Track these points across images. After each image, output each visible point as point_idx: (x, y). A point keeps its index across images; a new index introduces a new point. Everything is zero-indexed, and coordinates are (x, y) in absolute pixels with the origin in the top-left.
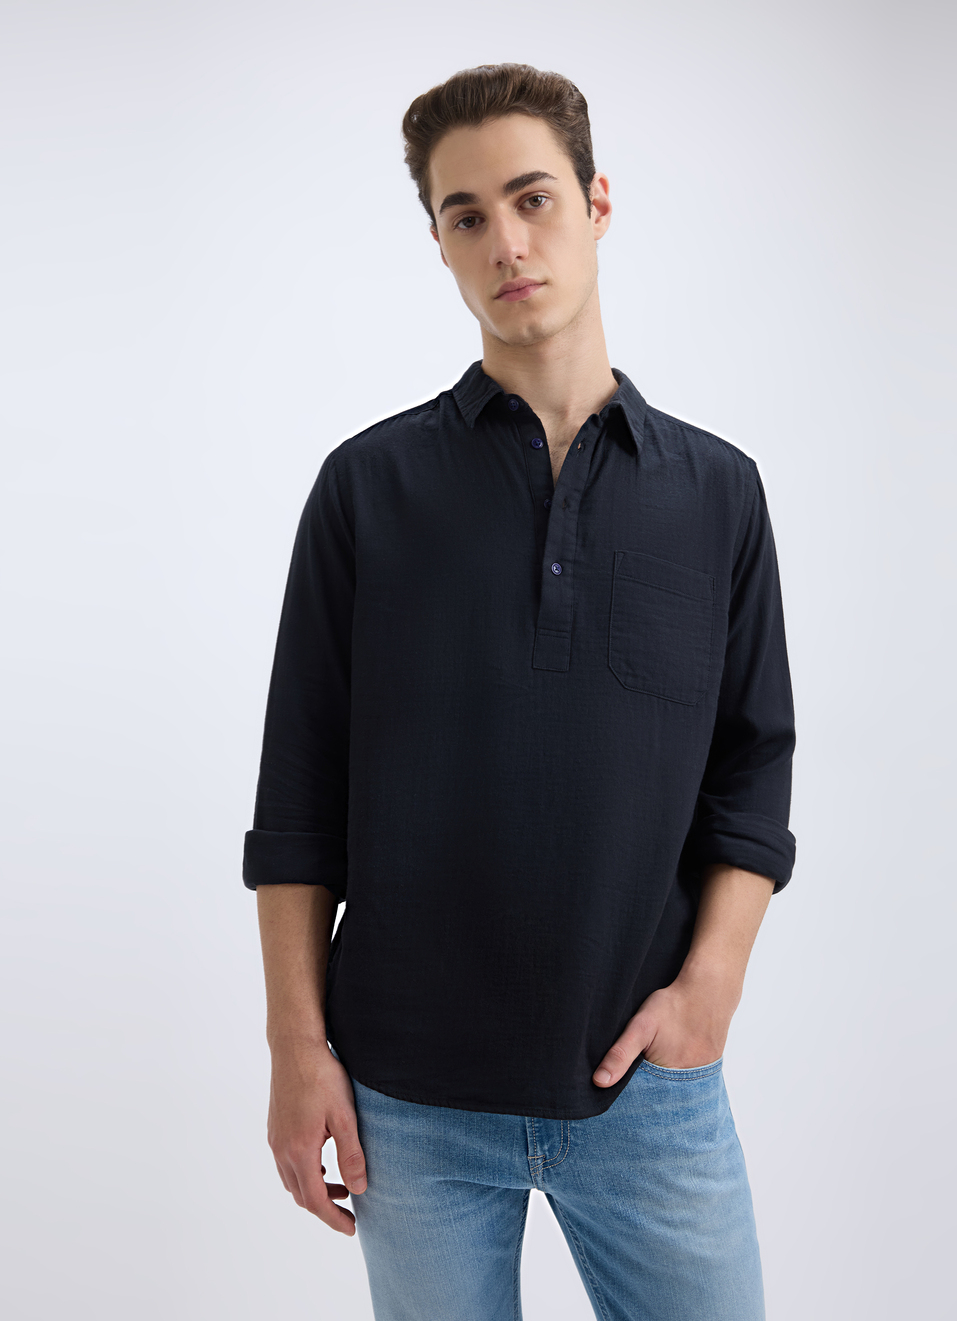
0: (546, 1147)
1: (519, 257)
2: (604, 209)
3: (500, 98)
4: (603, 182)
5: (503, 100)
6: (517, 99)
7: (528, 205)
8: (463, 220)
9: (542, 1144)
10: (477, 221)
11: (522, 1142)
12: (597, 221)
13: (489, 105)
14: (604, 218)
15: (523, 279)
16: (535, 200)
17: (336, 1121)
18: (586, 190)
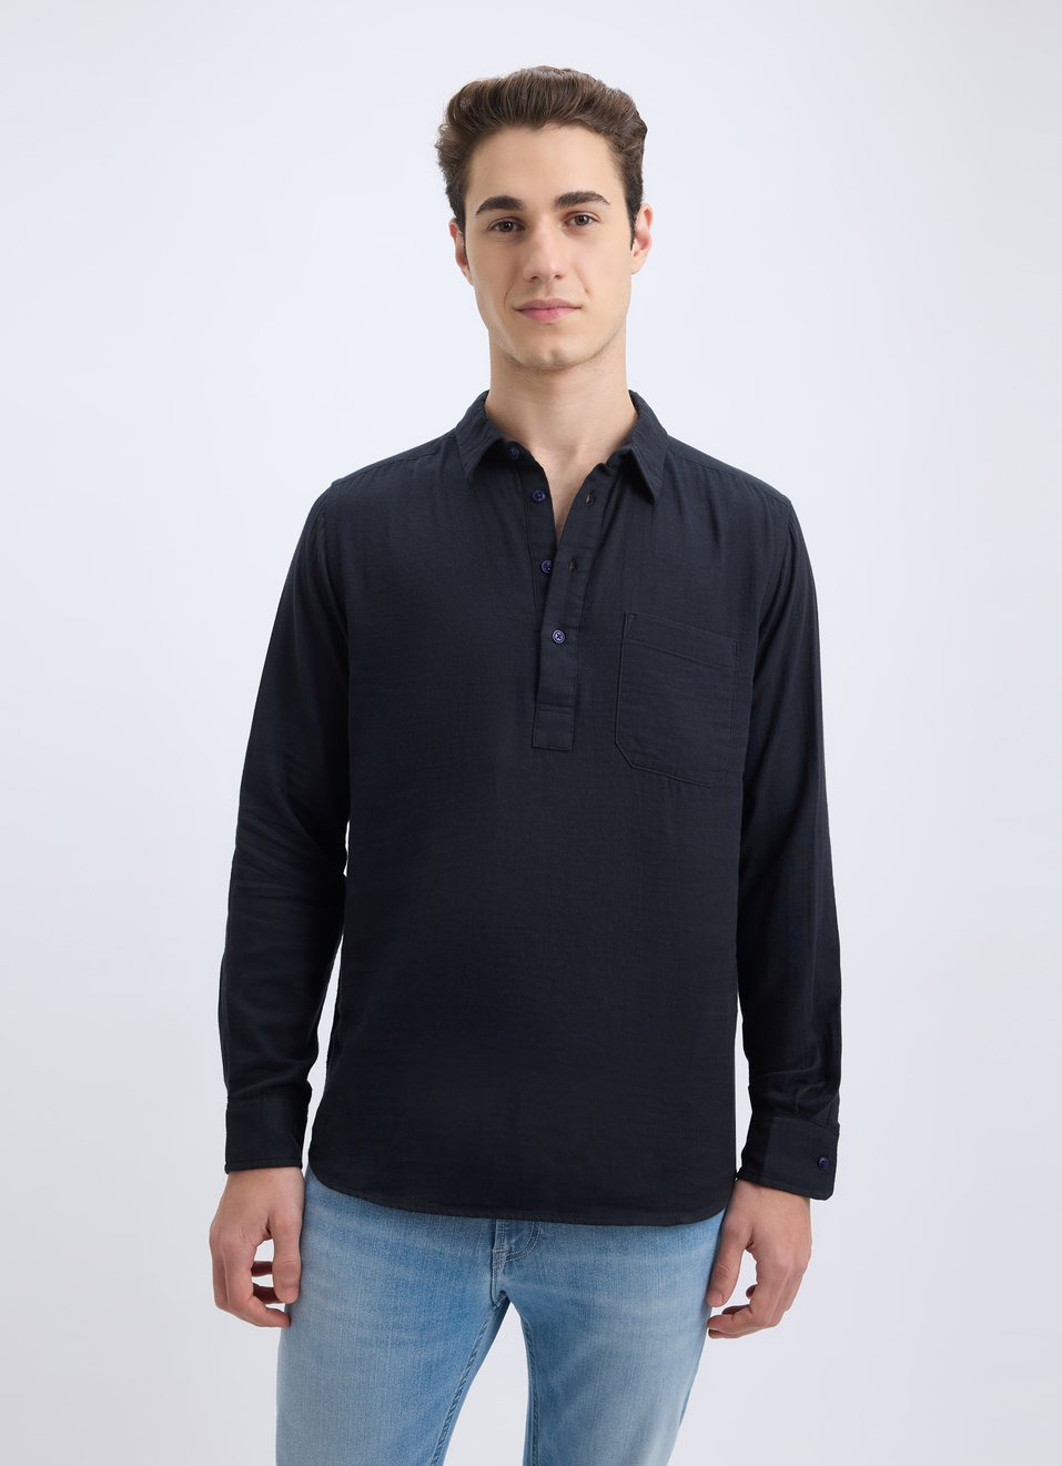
0: (513, 1241)
1: (557, 276)
2: (645, 243)
3: (565, 108)
4: (648, 213)
5: (569, 110)
6: (582, 112)
7: (573, 222)
8: (500, 224)
9: (510, 1237)
10: (515, 227)
11: (488, 1237)
12: (636, 254)
13: (554, 112)
14: (642, 253)
15: (556, 299)
16: (581, 220)
17: (278, 1222)
18: (633, 219)
